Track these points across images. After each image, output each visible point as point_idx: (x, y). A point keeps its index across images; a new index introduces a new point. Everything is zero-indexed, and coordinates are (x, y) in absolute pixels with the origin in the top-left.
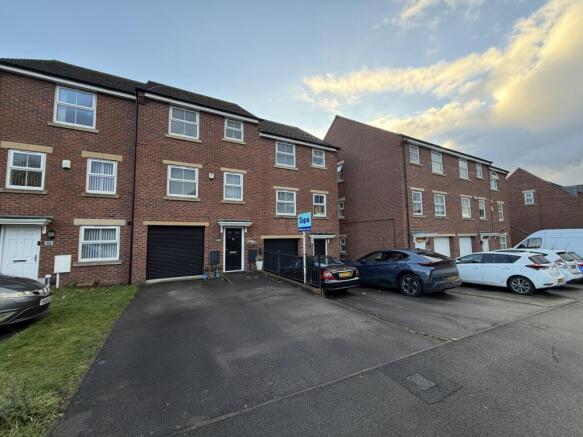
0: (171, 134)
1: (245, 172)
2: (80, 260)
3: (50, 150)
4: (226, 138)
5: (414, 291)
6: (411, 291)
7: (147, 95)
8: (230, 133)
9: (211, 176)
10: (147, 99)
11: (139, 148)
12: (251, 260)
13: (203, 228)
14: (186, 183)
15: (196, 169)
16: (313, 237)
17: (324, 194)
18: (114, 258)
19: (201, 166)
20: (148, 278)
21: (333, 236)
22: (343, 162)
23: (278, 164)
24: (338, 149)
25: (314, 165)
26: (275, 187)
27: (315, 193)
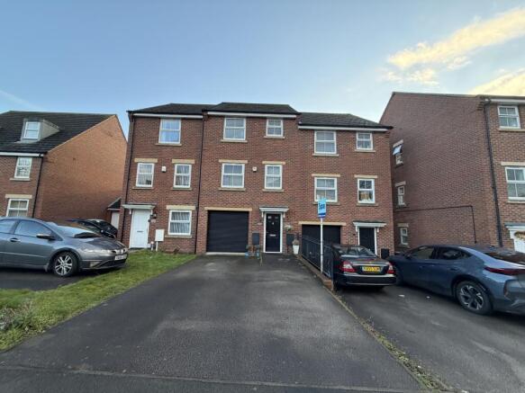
0: (225, 139)
1: (284, 163)
2: (169, 233)
3: (156, 161)
4: (268, 135)
5: (479, 307)
6: (473, 305)
7: (209, 113)
8: (271, 131)
9: (255, 169)
10: (209, 116)
11: (204, 153)
12: (289, 244)
13: (248, 212)
14: (234, 176)
15: (243, 163)
16: (357, 225)
17: (372, 179)
18: (188, 234)
19: (246, 162)
20: (207, 251)
21: (382, 225)
22: (401, 141)
23: (317, 153)
24: (391, 128)
25: (359, 149)
26: (313, 175)
27: (360, 178)
